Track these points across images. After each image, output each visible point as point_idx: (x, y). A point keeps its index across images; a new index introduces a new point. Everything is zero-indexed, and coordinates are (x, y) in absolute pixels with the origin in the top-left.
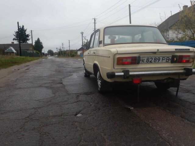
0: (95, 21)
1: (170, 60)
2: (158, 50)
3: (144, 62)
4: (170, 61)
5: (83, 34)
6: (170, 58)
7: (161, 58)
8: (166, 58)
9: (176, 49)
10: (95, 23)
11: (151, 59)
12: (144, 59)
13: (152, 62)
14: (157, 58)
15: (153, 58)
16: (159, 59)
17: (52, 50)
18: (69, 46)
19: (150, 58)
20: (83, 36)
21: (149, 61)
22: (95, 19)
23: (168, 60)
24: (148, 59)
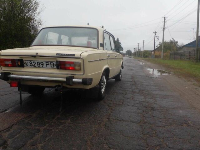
0: (165, 19)
1: (55, 65)
2: (37, 54)
3: (28, 66)
4: (55, 67)
5: (156, 34)
6: (55, 63)
7: (45, 63)
8: (50, 63)
9: (57, 54)
10: (164, 22)
11: (34, 63)
12: (27, 63)
13: (36, 66)
14: (40, 62)
15: (36, 62)
16: (42, 63)
17: (130, 50)
18: (143, 47)
19: (32, 62)
20: (156, 36)
21: (32, 65)
22: (165, 17)
23: (53, 65)
24: (31, 63)
